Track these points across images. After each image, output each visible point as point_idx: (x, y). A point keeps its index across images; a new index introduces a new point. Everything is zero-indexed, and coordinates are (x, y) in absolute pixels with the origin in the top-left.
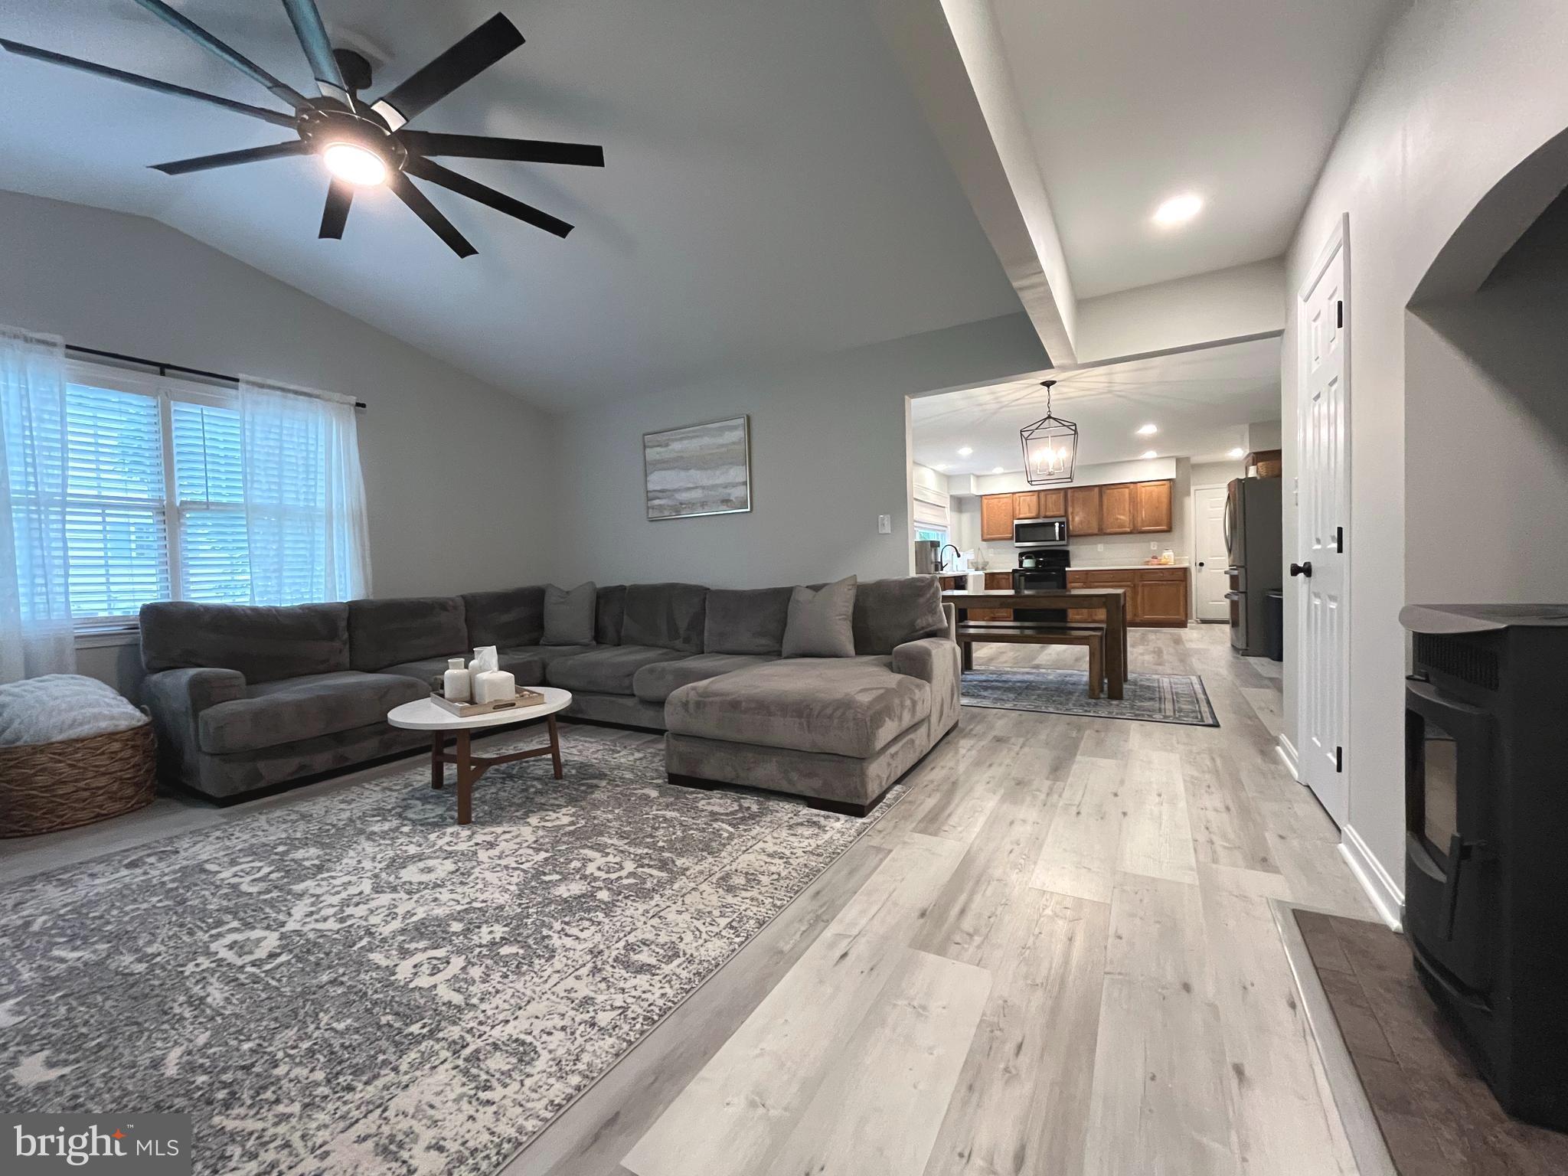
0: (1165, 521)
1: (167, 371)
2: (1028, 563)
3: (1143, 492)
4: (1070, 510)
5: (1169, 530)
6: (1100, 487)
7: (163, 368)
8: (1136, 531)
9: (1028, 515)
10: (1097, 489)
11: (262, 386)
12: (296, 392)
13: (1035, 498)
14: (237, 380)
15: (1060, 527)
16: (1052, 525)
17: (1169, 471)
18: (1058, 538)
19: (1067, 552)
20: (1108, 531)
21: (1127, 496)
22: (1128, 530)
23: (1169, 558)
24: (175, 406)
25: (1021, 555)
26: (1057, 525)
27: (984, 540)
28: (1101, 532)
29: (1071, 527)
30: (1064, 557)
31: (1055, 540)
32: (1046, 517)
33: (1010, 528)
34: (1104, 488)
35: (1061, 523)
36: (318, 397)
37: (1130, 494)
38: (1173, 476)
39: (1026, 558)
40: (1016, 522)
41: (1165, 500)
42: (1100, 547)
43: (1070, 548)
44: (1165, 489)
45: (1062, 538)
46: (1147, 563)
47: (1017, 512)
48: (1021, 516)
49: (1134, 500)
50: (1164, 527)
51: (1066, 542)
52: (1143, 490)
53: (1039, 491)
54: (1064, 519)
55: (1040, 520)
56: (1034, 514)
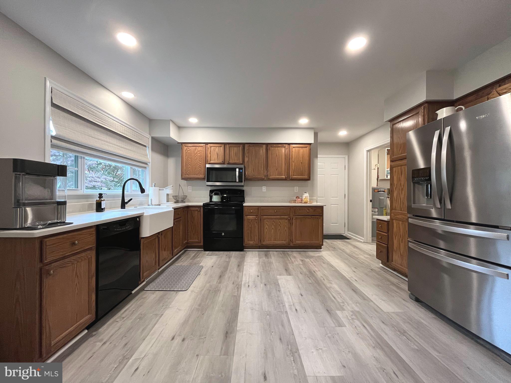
0: (307, 173)
2: (216, 199)
3: (294, 152)
4: (246, 159)
5: (309, 179)
6: (267, 144)
8: (289, 179)
9: (216, 161)
10: (264, 146)
13: (222, 149)
15: (239, 172)
16: (234, 169)
17: (309, 138)
18: (237, 181)
19: (243, 191)
20: (271, 177)
21: (284, 152)
22: (284, 177)
23: (306, 198)
25: (211, 192)
26: (237, 170)
27: (183, 179)
28: (266, 178)
29: (247, 173)
30: (241, 194)
31: (236, 182)
32: (229, 163)
33: (203, 170)
34: (269, 145)
35: (240, 169)
37: (286, 152)
38: (312, 141)
39: (215, 194)
40: (208, 166)
41: (307, 158)
42: (264, 189)
43: (244, 188)
44: (306, 150)
45: (240, 181)
46: (293, 202)
47: (209, 159)
48: (212, 162)
49: (288, 158)
50: (306, 177)
51: (242, 184)
52: (294, 149)
53: (225, 144)
54: (242, 166)
55: (225, 166)
56: (220, 161)
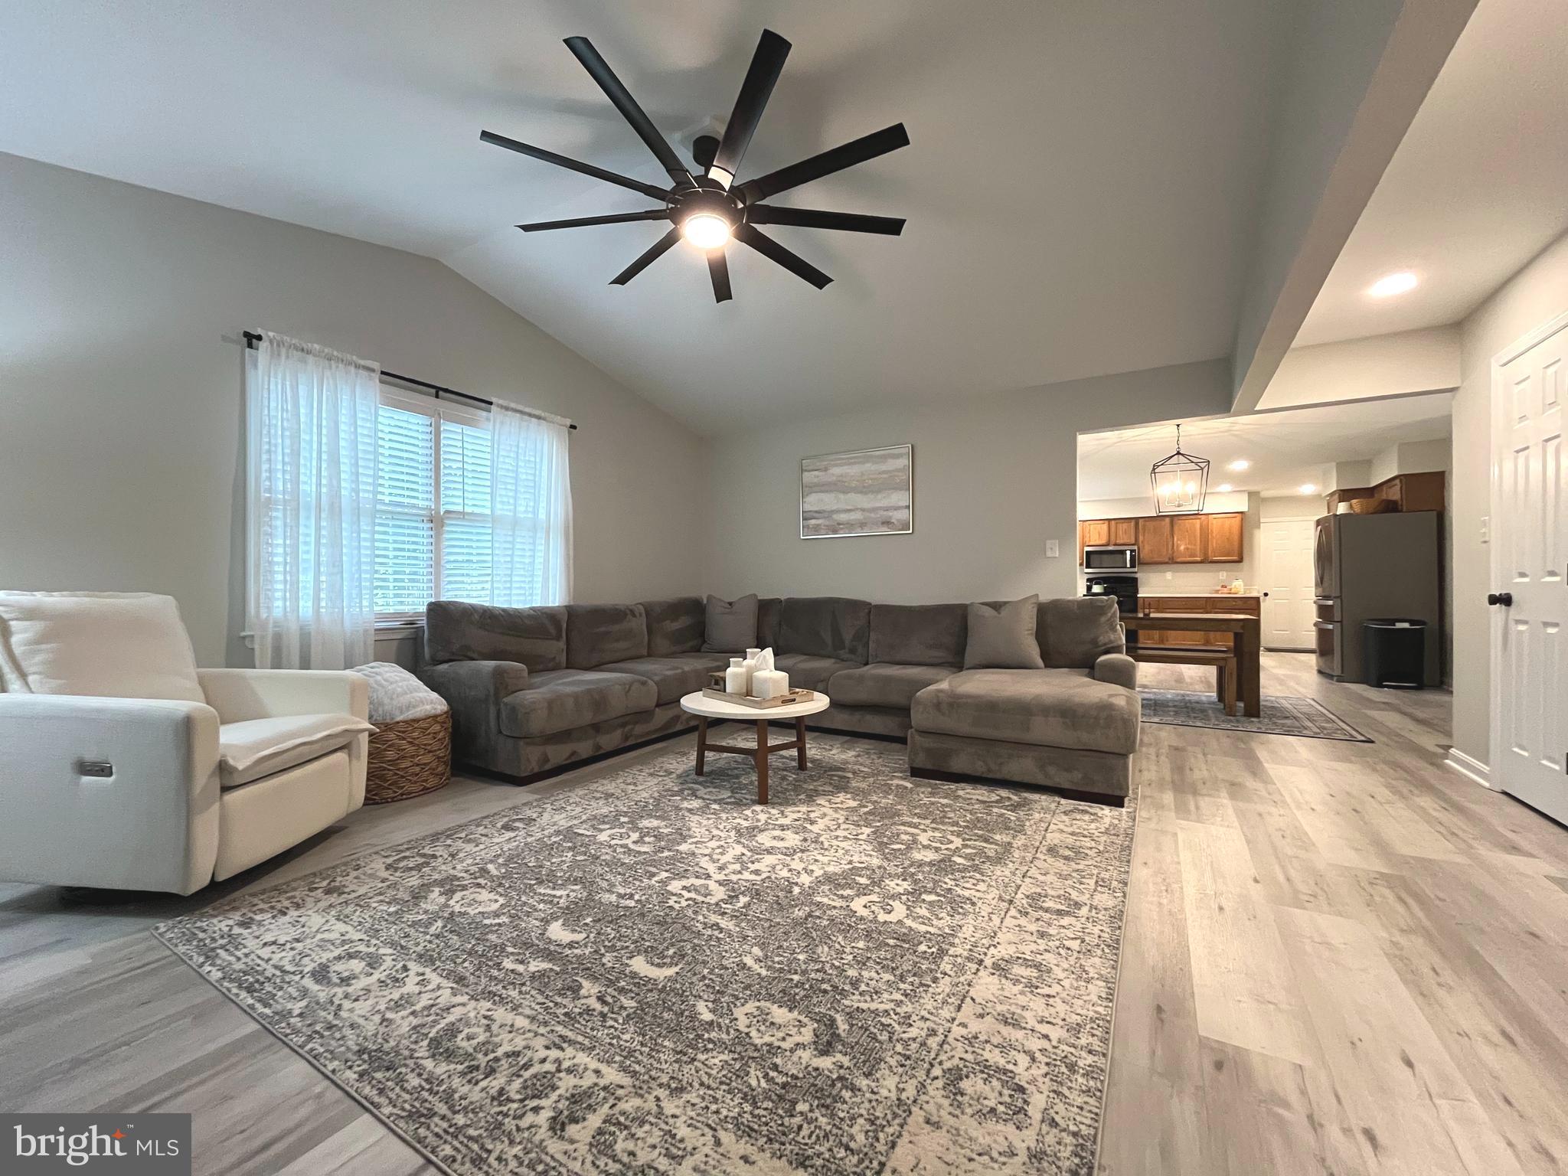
0: (1236, 552)
1: (441, 393)
2: (1096, 589)
3: (1215, 524)
4: (1141, 538)
5: (1240, 561)
6: (1171, 517)
7: (438, 391)
8: (1206, 561)
9: (1098, 542)
10: (1168, 519)
11: (507, 409)
12: (530, 415)
13: (1105, 526)
14: (491, 403)
15: (1131, 555)
16: (1123, 552)
17: (1241, 504)
18: (1128, 566)
19: (1136, 580)
20: (1179, 560)
21: (1198, 526)
22: (1198, 559)
23: (1239, 587)
24: (446, 426)
25: (1090, 580)
26: (1128, 553)
28: (1172, 561)
29: (1142, 555)
30: (1133, 583)
31: (1126, 567)
32: (1115, 545)
33: (1080, 555)
34: (1176, 519)
35: (1132, 551)
36: (544, 419)
37: (1201, 526)
38: (1245, 509)
39: (1095, 584)
40: (1087, 549)
41: (1236, 530)
42: (1169, 575)
43: (1138, 575)
44: (1236, 522)
45: (1133, 565)
46: (1217, 592)
47: (1087, 539)
48: (1092, 543)
49: (1205, 532)
50: (1234, 558)
51: (1136, 570)
52: (1215, 521)
53: (1109, 520)
54: (1136, 548)
55: (1110, 548)
56: (1104, 542)
